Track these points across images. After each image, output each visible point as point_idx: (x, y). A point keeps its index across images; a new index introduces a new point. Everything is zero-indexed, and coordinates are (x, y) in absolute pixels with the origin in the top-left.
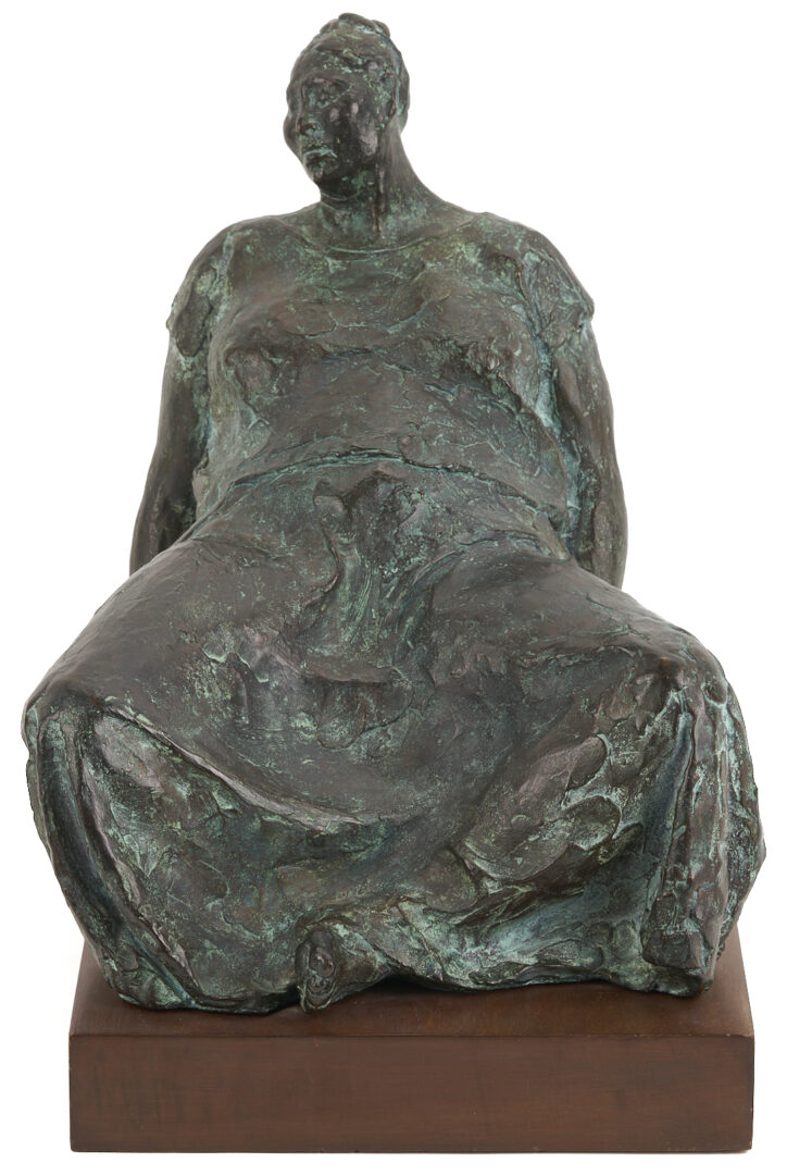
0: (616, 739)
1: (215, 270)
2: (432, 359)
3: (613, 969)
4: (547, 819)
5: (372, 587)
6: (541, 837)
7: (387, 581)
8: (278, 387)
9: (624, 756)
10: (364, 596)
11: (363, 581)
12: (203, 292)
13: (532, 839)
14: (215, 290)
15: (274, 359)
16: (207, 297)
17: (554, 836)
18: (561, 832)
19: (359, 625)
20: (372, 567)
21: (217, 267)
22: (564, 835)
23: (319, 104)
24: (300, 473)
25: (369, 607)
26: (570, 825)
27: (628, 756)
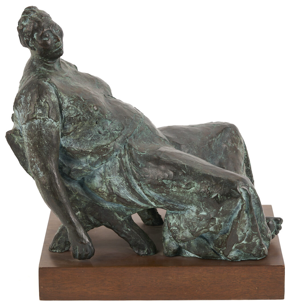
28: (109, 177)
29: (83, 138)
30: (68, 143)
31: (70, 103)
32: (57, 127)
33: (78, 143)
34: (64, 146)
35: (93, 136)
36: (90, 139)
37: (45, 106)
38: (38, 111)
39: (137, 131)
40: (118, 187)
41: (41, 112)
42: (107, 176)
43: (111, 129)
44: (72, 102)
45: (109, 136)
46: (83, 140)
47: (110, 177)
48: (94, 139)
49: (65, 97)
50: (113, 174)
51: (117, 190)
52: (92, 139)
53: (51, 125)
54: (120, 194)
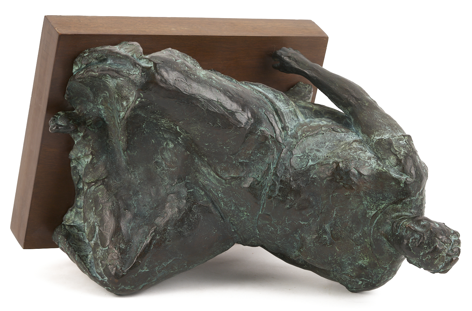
0: (104, 252)
1: (395, 166)
2: (309, 236)
3: (74, 210)
4: (96, 216)
5: (216, 185)
6: (93, 211)
7: (216, 191)
8: (315, 177)
9: (100, 252)
10: (214, 181)
11: (219, 183)
12: (390, 158)
13: (94, 208)
14: (388, 163)
15: (326, 180)
16: (387, 159)
17: (91, 216)
18: (91, 219)
19: (205, 175)
20: (222, 188)
21: (396, 167)
22: (90, 219)
23: (413, 237)
24: (268, 176)
25: (210, 181)
26: (91, 223)
27: (99, 253)
28: (291, 109)
29: (335, 144)
30: (350, 137)
31: (368, 163)
32: (374, 137)
33: (339, 138)
34: (354, 134)
35: (325, 147)
36: (327, 144)
37: (399, 148)
38: (405, 142)
39: (273, 165)
40: (278, 99)
41: (401, 142)
42: (293, 111)
43: (306, 156)
44: (367, 164)
45: (306, 149)
46: (334, 141)
47: (289, 109)
48: (323, 144)
49: (377, 167)
50: (287, 113)
51: (278, 96)
52: (325, 143)
53: (382, 135)
54: (273, 92)
